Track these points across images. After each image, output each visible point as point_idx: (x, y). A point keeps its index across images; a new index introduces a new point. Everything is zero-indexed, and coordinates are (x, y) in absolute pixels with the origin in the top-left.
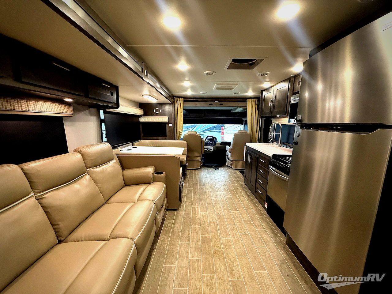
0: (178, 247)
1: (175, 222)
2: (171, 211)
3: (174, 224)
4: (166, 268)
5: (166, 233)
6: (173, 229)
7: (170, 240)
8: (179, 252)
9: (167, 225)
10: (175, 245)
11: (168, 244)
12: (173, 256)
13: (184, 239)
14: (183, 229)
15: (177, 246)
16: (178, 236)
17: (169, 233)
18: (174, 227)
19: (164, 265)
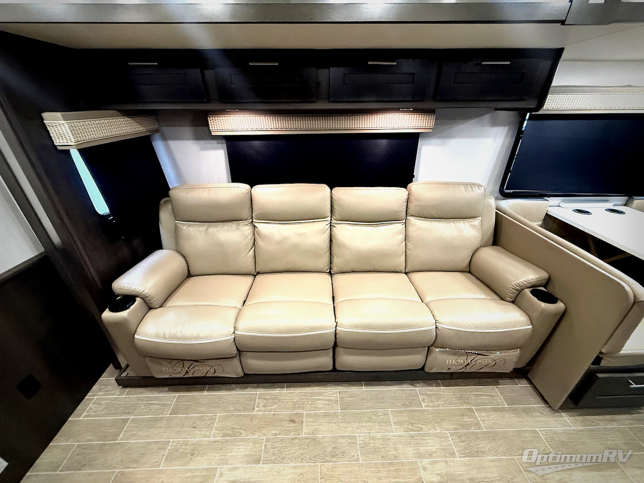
0: (436, 429)
1: (502, 410)
2: (535, 393)
3: (496, 410)
4: (386, 414)
5: (460, 399)
6: (479, 410)
7: (443, 410)
8: (425, 435)
9: (481, 395)
10: (436, 423)
11: (434, 407)
12: (412, 424)
13: (463, 442)
14: (492, 436)
15: (438, 428)
16: (464, 426)
17: (462, 404)
18: (485, 410)
19: (391, 412)
